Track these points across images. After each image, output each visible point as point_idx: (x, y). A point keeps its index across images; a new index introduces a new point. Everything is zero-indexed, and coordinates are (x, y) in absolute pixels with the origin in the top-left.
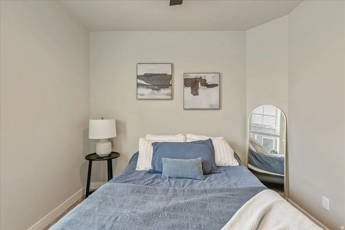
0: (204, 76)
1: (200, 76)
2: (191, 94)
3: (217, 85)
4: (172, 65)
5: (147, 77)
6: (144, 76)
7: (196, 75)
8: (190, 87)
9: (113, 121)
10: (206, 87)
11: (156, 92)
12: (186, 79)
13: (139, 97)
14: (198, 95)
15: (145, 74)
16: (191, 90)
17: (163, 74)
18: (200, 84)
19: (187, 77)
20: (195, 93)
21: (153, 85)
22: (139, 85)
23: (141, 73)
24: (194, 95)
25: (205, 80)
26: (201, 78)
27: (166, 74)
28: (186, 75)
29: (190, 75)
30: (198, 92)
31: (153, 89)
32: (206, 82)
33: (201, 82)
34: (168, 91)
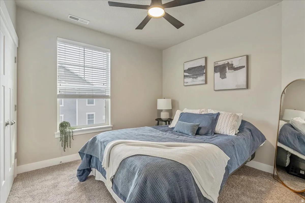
0: (231, 61)
1: (228, 62)
2: (220, 78)
3: (244, 67)
4: (206, 58)
5: (189, 70)
6: (188, 70)
7: (224, 62)
8: (219, 73)
9: (170, 100)
10: (233, 70)
11: (195, 80)
12: (216, 66)
13: (185, 84)
14: (226, 78)
15: (188, 68)
16: (219, 75)
17: (200, 66)
18: (227, 68)
19: (216, 65)
20: (223, 76)
21: (193, 75)
22: (185, 76)
23: (186, 68)
24: (222, 78)
25: (232, 65)
26: (228, 63)
27: (201, 66)
28: (216, 63)
29: (219, 63)
30: (226, 76)
31: (193, 78)
32: (233, 66)
33: (228, 66)
34: (203, 78)
